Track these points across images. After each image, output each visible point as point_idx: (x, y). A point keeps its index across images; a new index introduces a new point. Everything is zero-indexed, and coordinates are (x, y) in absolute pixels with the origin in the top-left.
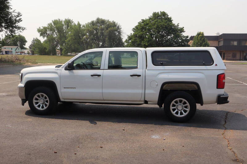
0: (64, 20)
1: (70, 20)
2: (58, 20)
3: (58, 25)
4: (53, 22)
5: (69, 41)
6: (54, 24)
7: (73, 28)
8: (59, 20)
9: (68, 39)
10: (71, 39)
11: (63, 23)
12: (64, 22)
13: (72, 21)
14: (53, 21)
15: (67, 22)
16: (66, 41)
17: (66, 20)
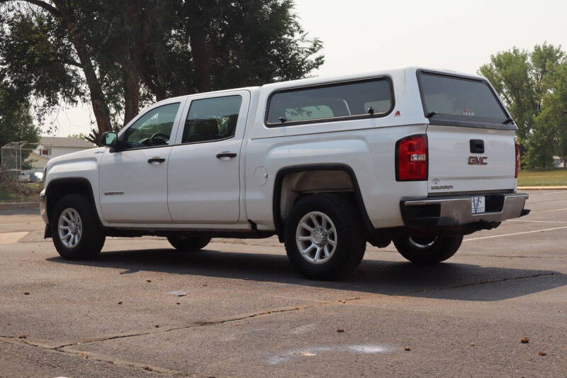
0: (531, 50)
1: (552, 47)
2: (512, 51)
3: (509, 71)
4: (494, 60)
5: (547, 119)
6: (497, 66)
7: (559, 75)
8: (515, 51)
9: (542, 114)
10: (555, 111)
11: (529, 60)
12: (533, 57)
13: (557, 52)
14: (495, 56)
15: (541, 57)
16: (536, 119)
17: (537, 49)
